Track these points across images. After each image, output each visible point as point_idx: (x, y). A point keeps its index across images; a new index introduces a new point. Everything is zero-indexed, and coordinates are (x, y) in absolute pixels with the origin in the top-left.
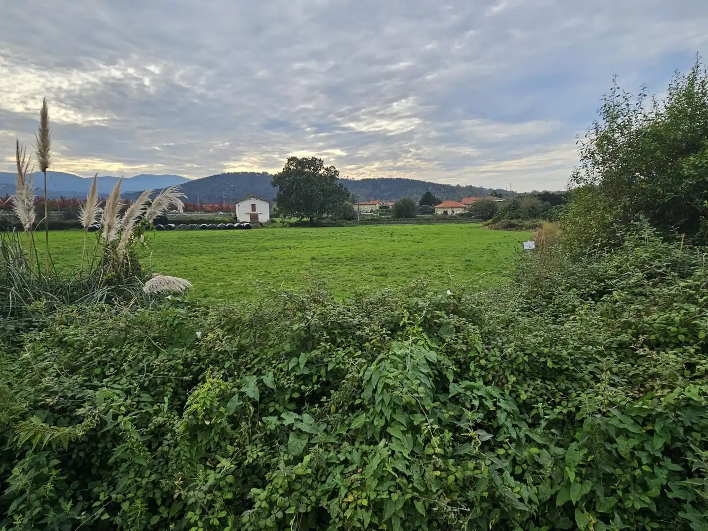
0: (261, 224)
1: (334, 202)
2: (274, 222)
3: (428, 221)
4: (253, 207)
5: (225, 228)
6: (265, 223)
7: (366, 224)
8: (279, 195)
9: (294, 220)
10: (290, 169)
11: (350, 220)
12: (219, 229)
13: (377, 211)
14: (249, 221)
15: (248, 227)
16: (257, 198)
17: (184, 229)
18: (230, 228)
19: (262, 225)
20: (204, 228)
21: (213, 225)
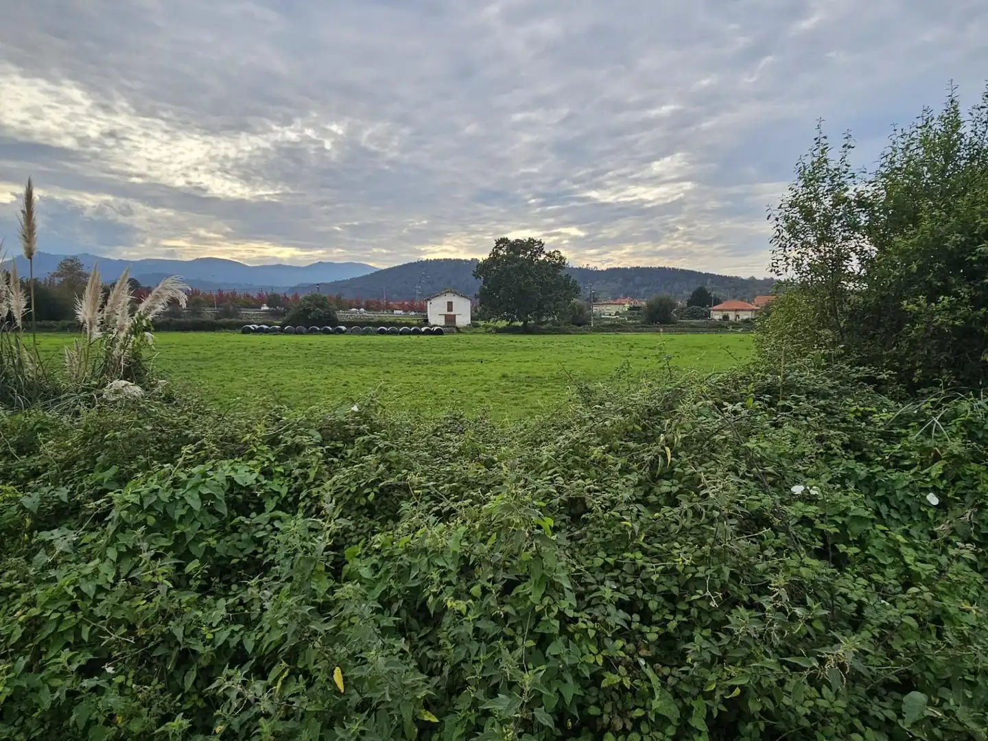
0: (457, 328)
1: (558, 300)
2: (477, 326)
3: (695, 329)
4: (450, 305)
5: (409, 333)
6: (465, 328)
7: (603, 331)
8: (482, 289)
9: (503, 324)
10: (498, 255)
11: (579, 325)
12: (402, 333)
13: (624, 314)
14: (443, 323)
15: (439, 332)
16: (455, 293)
17: (357, 333)
18: (416, 332)
19: (459, 330)
20: (382, 332)
21: (394, 328)
